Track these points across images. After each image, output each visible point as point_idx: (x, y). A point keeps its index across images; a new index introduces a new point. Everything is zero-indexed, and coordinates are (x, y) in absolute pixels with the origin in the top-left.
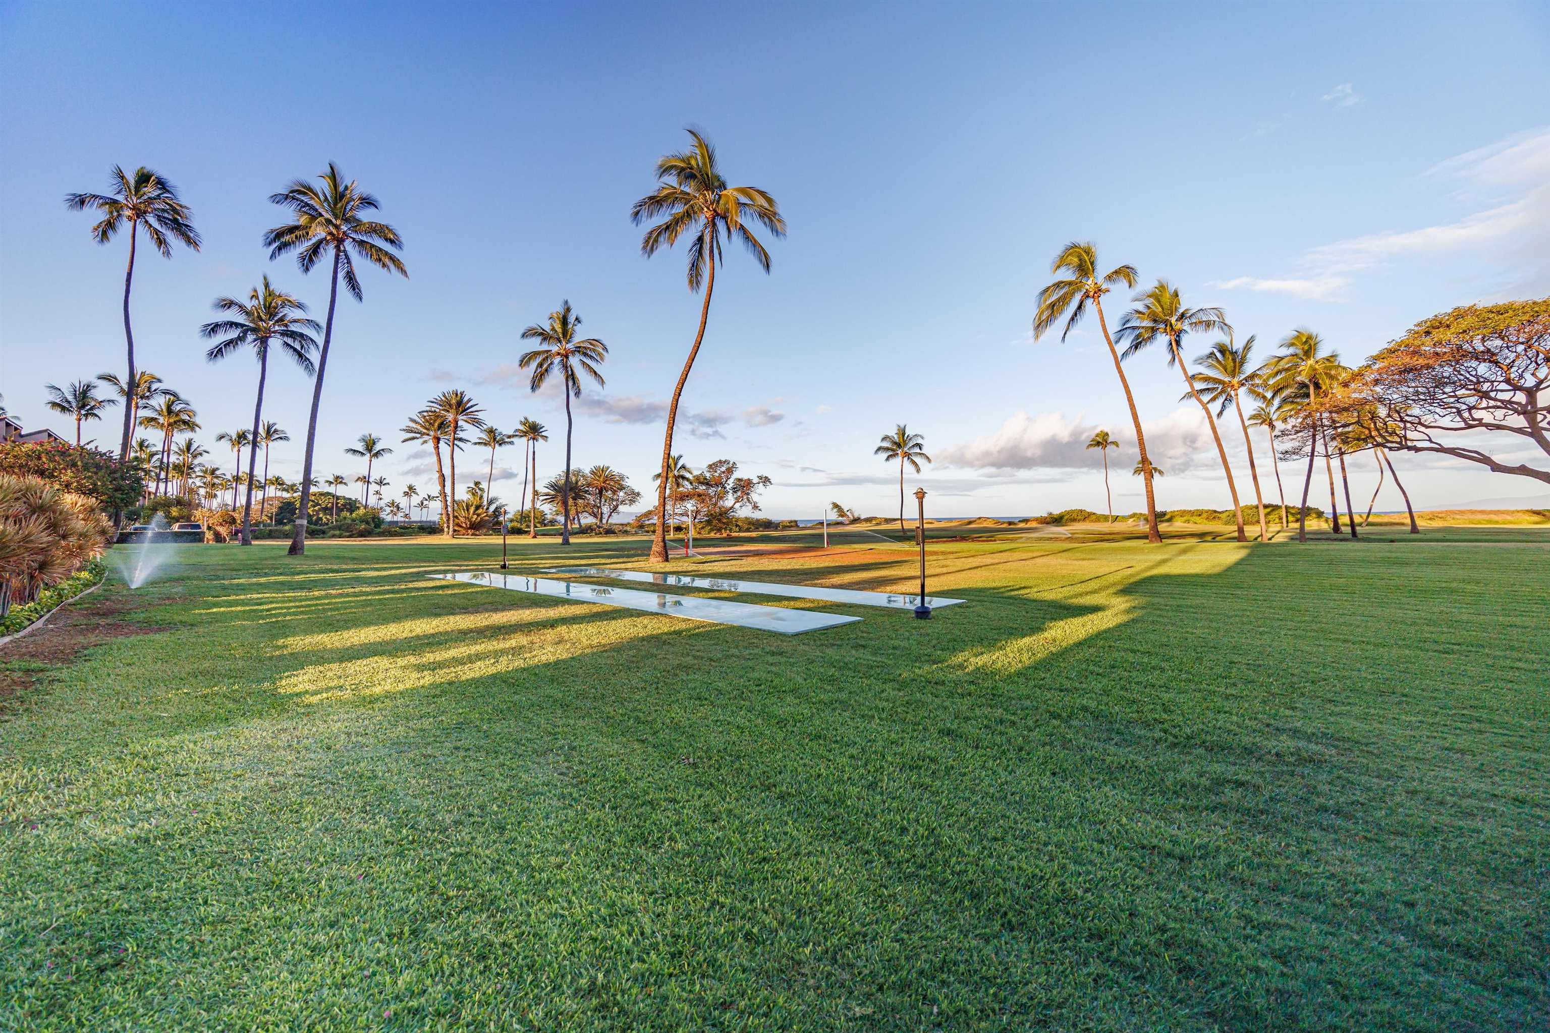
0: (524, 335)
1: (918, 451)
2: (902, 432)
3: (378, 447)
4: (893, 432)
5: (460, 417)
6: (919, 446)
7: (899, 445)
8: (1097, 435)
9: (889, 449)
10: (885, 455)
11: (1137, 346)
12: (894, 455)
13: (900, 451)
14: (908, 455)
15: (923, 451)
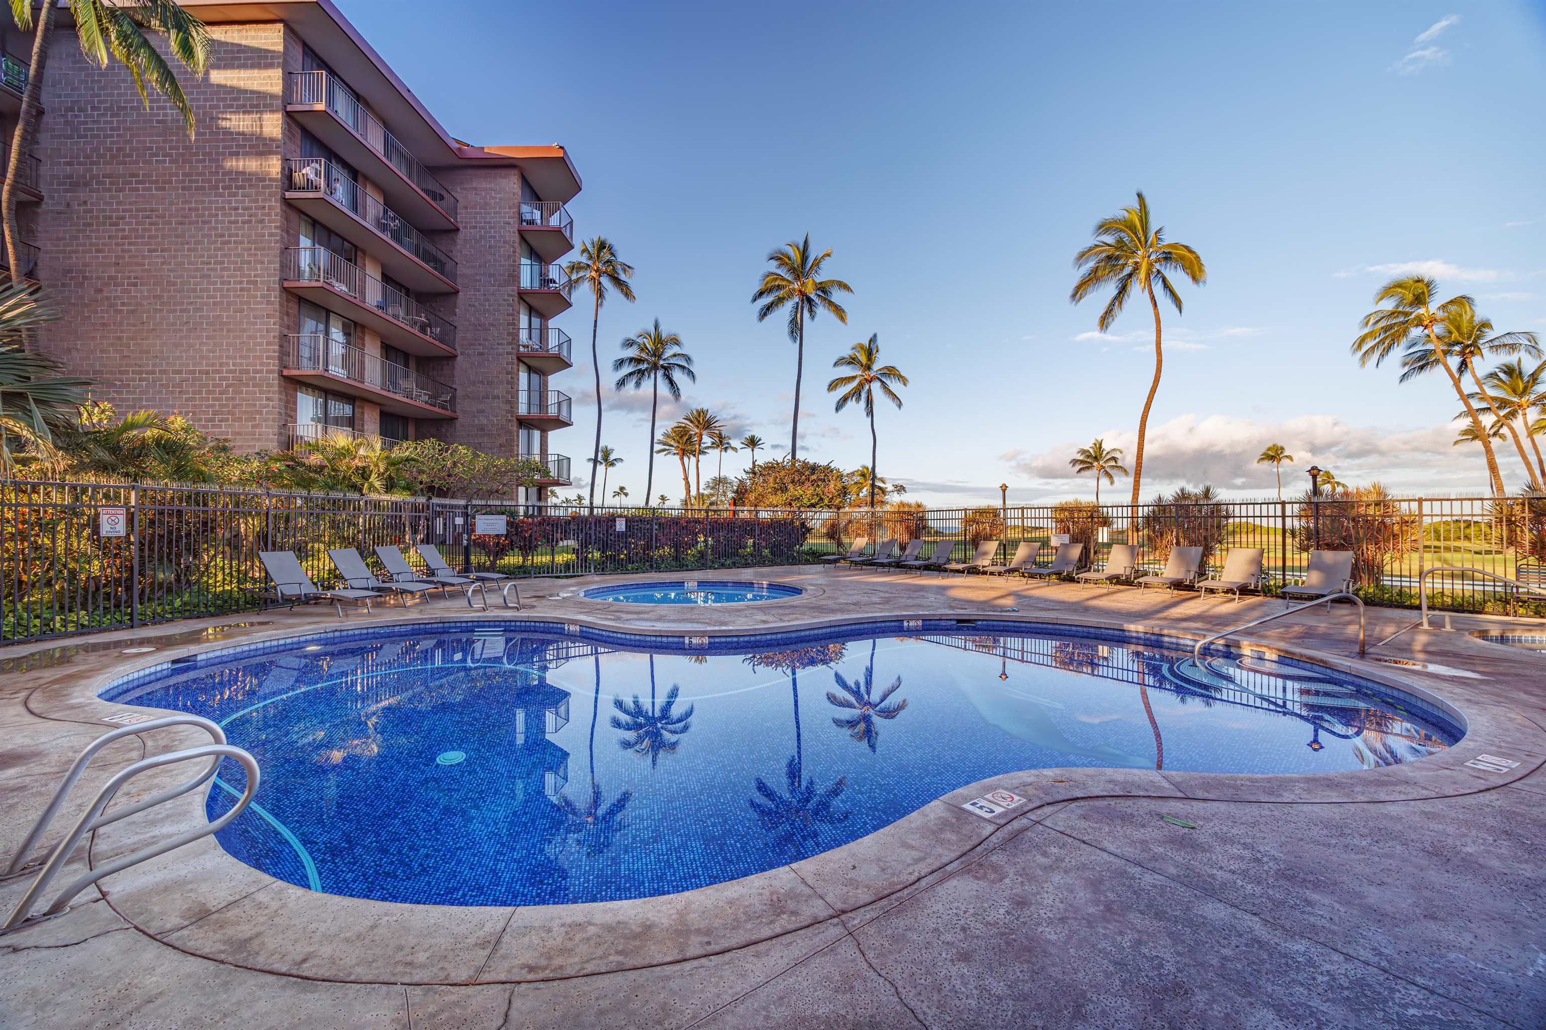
0: (836, 364)
1: (1113, 463)
2: (1099, 446)
3: (612, 457)
4: (1088, 445)
5: (704, 432)
6: (1114, 459)
7: (1096, 458)
8: (1269, 449)
9: (1082, 462)
10: (1078, 467)
11: (1422, 368)
12: (1088, 468)
13: (1095, 464)
14: (1103, 467)
15: (1120, 464)
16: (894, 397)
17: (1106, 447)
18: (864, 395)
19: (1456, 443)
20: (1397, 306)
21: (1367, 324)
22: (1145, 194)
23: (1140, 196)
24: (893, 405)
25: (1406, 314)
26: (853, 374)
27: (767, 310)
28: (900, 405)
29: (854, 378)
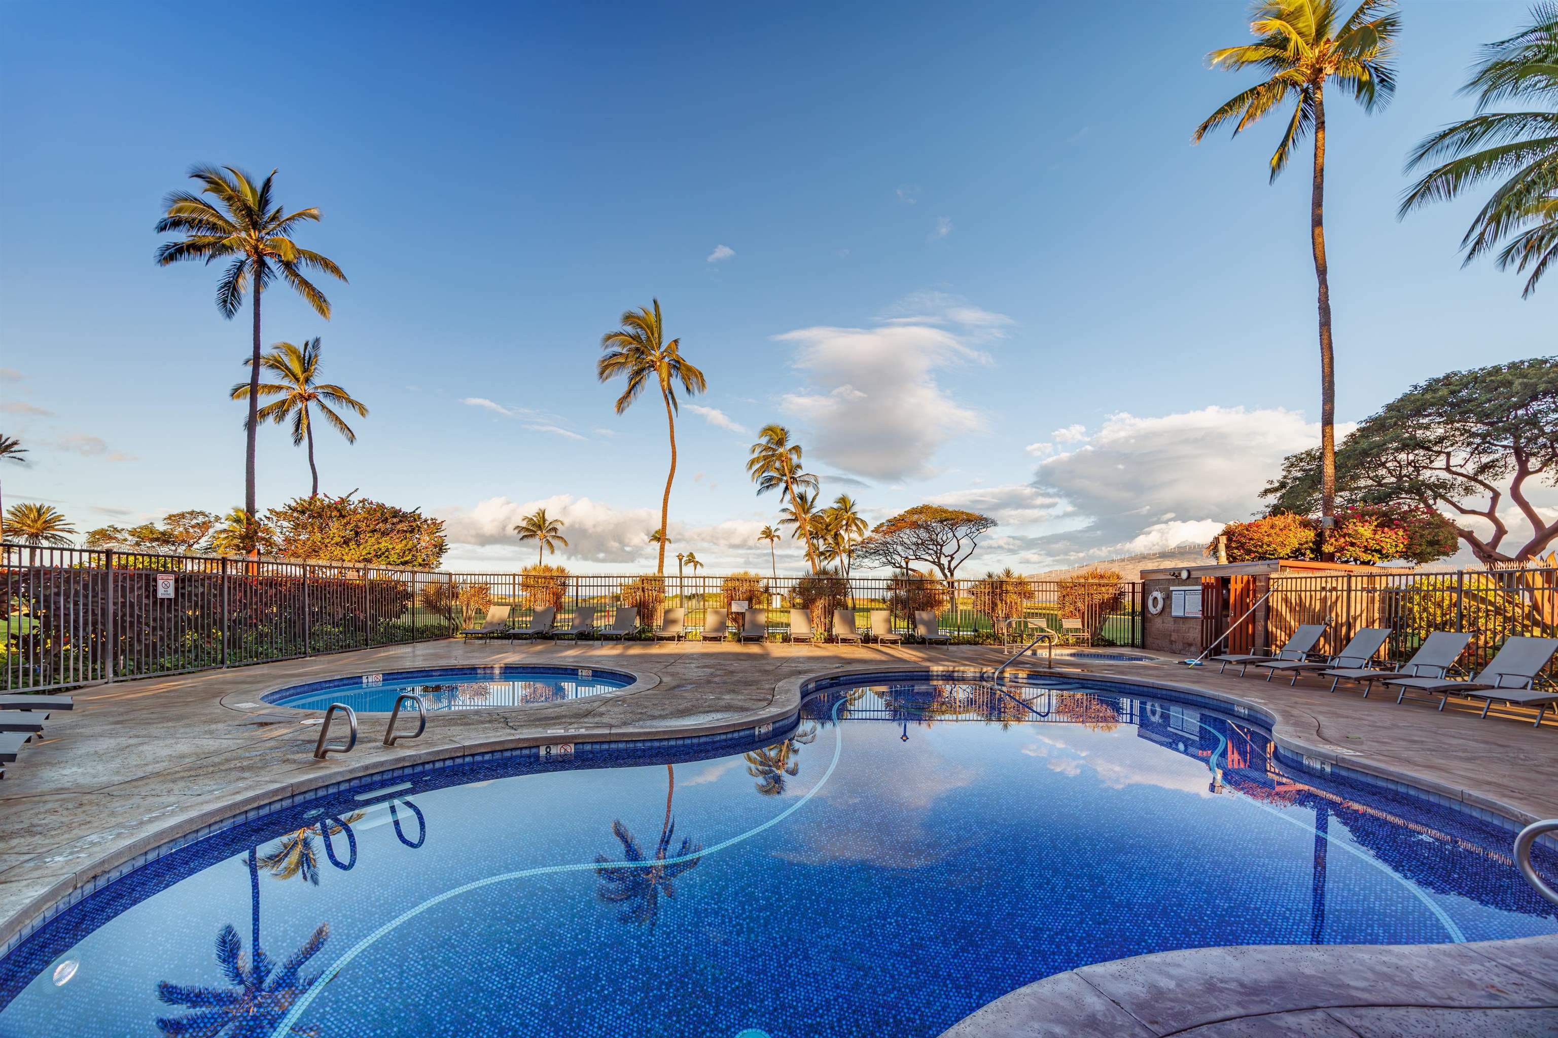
1: (554, 534)
2: (542, 514)
4: (532, 513)
6: (555, 529)
7: (540, 528)
8: (656, 532)
9: (527, 530)
10: (523, 534)
11: (768, 487)
12: (531, 536)
13: (539, 532)
14: (545, 537)
15: (558, 534)
16: (344, 427)
17: (549, 517)
18: (291, 416)
19: (759, 539)
20: (768, 443)
21: (754, 451)
22: (659, 302)
23: (655, 302)
24: (341, 438)
25: (774, 450)
26: (277, 382)
27: (172, 254)
28: (352, 438)
29: (279, 388)
